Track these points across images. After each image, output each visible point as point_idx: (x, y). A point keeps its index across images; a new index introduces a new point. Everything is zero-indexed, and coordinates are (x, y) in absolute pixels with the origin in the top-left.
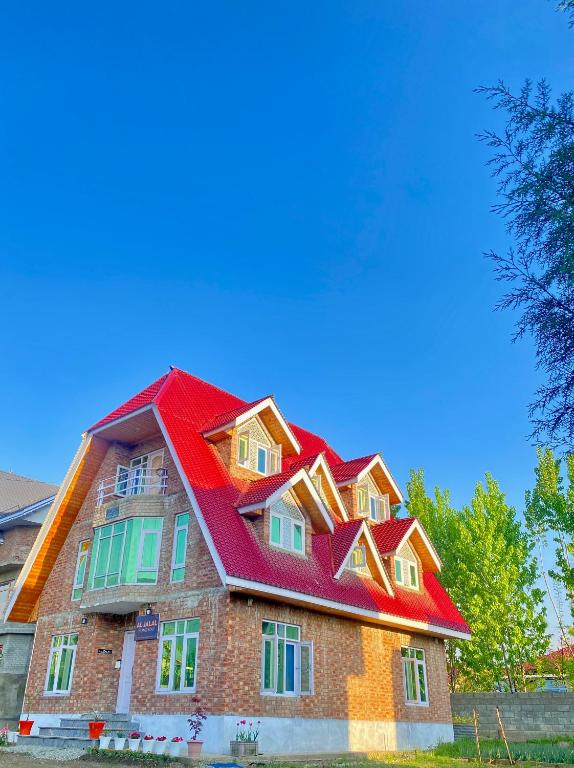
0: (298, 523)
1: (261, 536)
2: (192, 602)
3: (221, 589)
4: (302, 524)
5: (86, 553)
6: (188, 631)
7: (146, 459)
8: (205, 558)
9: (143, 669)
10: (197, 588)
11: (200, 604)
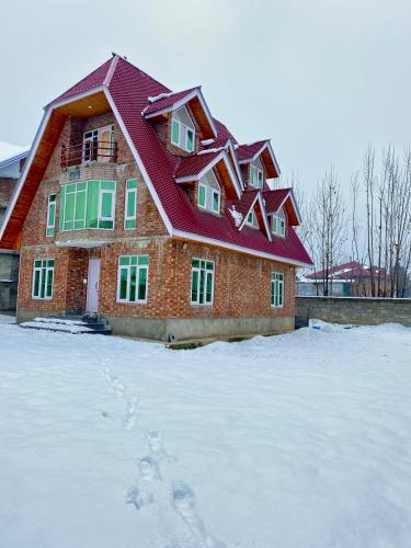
0: (217, 192)
1: (192, 201)
2: (142, 244)
3: (166, 237)
4: (219, 192)
5: (54, 203)
6: (140, 264)
7: (96, 133)
8: (152, 214)
9: (106, 286)
10: (146, 235)
11: (149, 246)
